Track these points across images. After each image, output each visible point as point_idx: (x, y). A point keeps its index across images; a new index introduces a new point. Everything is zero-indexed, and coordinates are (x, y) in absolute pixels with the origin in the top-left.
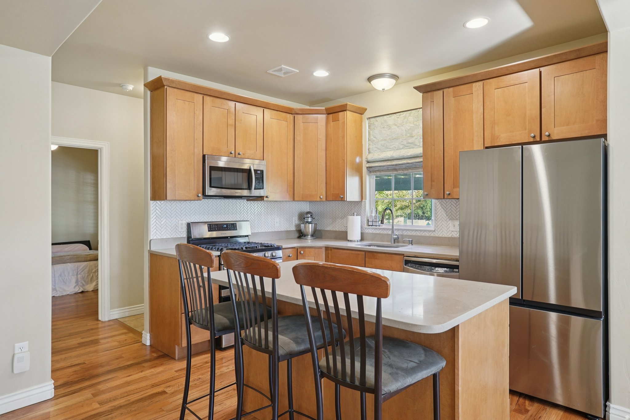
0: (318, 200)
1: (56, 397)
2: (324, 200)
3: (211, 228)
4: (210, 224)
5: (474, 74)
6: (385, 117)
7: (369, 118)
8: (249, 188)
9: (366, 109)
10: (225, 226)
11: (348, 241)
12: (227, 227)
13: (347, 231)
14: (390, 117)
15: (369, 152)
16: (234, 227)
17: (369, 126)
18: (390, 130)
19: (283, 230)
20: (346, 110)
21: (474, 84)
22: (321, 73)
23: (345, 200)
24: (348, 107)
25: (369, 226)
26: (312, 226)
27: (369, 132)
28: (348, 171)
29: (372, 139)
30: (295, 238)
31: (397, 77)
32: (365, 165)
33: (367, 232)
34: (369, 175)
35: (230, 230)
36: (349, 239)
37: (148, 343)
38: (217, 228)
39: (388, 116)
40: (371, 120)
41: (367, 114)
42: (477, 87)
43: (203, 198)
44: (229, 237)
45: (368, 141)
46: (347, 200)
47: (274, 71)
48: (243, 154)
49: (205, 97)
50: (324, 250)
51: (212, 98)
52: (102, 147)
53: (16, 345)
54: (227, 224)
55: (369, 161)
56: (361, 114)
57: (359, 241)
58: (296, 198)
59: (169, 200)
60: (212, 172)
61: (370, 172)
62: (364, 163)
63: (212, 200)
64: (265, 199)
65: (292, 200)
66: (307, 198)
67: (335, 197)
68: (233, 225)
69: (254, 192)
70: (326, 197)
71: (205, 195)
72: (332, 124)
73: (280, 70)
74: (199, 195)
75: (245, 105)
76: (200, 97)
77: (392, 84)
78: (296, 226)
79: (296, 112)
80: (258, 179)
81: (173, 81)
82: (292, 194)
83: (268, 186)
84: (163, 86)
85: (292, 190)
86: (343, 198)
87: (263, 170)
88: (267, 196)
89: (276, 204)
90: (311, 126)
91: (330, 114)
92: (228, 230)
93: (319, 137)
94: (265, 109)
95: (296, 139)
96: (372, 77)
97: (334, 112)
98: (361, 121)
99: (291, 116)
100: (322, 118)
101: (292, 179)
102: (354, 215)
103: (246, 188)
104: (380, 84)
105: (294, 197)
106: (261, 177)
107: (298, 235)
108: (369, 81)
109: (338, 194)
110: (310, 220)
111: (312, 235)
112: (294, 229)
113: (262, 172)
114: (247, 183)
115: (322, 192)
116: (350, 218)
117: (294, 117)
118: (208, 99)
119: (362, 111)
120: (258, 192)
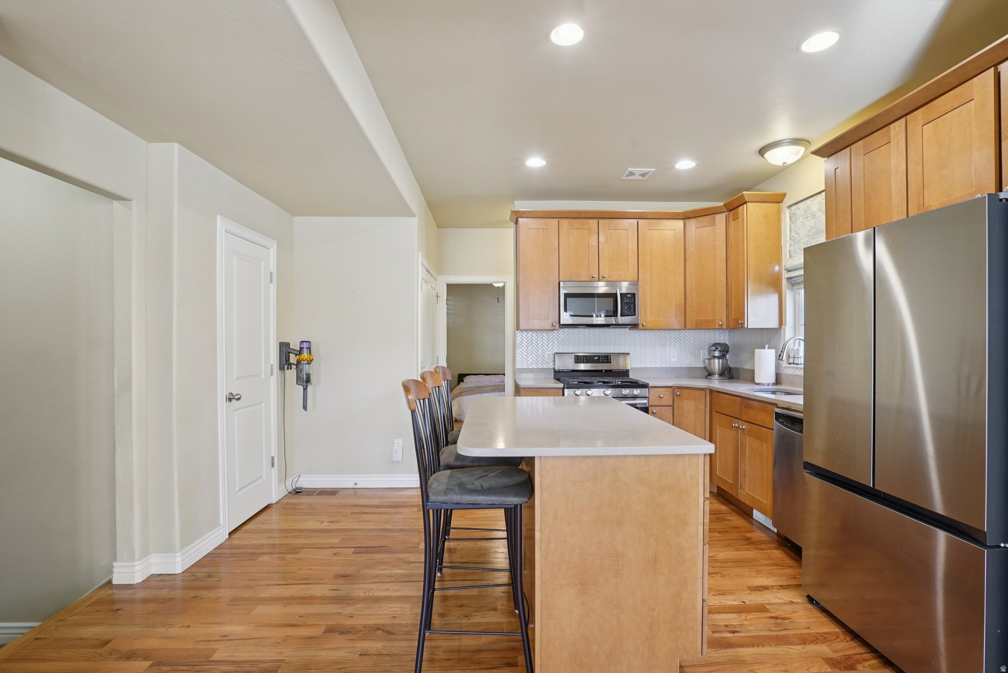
0: (717, 328)
2: (725, 327)
3: (578, 360)
4: (578, 356)
5: (887, 109)
6: (808, 201)
7: (790, 206)
8: (615, 314)
9: (784, 195)
10: (596, 358)
12: (599, 359)
13: (754, 371)
14: (814, 200)
15: (791, 257)
16: (607, 360)
17: (790, 218)
18: (814, 220)
19: (684, 366)
20: (746, 203)
21: (892, 126)
22: (685, 165)
23: (746, 326)
24: (745, 197)
25: (790, 364)
26: (719, 361)
27: (790, 227)
28: (751, 287)
29: (794, 236)
30: (702, 378)
31: (806, 142)
32: (785, 275)
33: (786, 373)
34: (792, 290)
35: (602, 362)
36: (756, 381)
38: (586, 360)
39: (812, 199)
40: (794, 208)
41: (787, 201)
42: (897, 128)
43: (560, 329)
44: (604, 371)
45: (790, 240)
46: (749, 327)
48: (610, 277)
49: (560, 221)
50: (707, 392)
51: (568, 220)
52: (506, 281)
53: (395, 440)
54: (599, 356)
55: (790, 269)
56: (779, 203)
57: (771, 384)
58: (688, 326)
59: (524, 330)
60: (571, 299)
61: (793, 285)
62: (784, 272)
64: (641, 327)
65: (683, 328)
66: (702, 325)
67: (736, 322)
68: (606, 358)
69: (621, 320)
70: (728, 323)
71: (563, 325)
72: (732, 223)
73: (631, 174)
74: (554, 324)
75: (612, 221)
76: (556, 221)
77: (798, 153)
78: (704, 361)
79: (686, 217)
80: (627, 303)
81: (524, 212)
82: (682, 320)
83: (646, 310)
84: (517, 218)
85: (683, 316)
86: (743, 324)
87: (635, 294)
88: (644, 324)
89: (673, 333)
90: (707, 230)
91: (730, 211)
92: (599, 362)
93: (717, 244)
94: (640, 221)
95: (687, 251)
96: (762, 151)
97: (733, 207)
98: (779, 213)
99: (680, 223)
100: (721, 218)
101: (683, 302)
102: (764, 348)
103: (612, 314)
104: (777, 157)
105: (685, 325)
106: (630, 303)
107: (706, 374)
108: (763, 156)
109: (738, 319)
110: (717, 354)
111: (721, 374)
112: (702, 365)
113: (633, 295)
114: (612, 309)
115: (721, 316)
116: (757, 351)
117: (684, 223)
118: (564, 222)
119: (779, 199)
120: (628, 320)
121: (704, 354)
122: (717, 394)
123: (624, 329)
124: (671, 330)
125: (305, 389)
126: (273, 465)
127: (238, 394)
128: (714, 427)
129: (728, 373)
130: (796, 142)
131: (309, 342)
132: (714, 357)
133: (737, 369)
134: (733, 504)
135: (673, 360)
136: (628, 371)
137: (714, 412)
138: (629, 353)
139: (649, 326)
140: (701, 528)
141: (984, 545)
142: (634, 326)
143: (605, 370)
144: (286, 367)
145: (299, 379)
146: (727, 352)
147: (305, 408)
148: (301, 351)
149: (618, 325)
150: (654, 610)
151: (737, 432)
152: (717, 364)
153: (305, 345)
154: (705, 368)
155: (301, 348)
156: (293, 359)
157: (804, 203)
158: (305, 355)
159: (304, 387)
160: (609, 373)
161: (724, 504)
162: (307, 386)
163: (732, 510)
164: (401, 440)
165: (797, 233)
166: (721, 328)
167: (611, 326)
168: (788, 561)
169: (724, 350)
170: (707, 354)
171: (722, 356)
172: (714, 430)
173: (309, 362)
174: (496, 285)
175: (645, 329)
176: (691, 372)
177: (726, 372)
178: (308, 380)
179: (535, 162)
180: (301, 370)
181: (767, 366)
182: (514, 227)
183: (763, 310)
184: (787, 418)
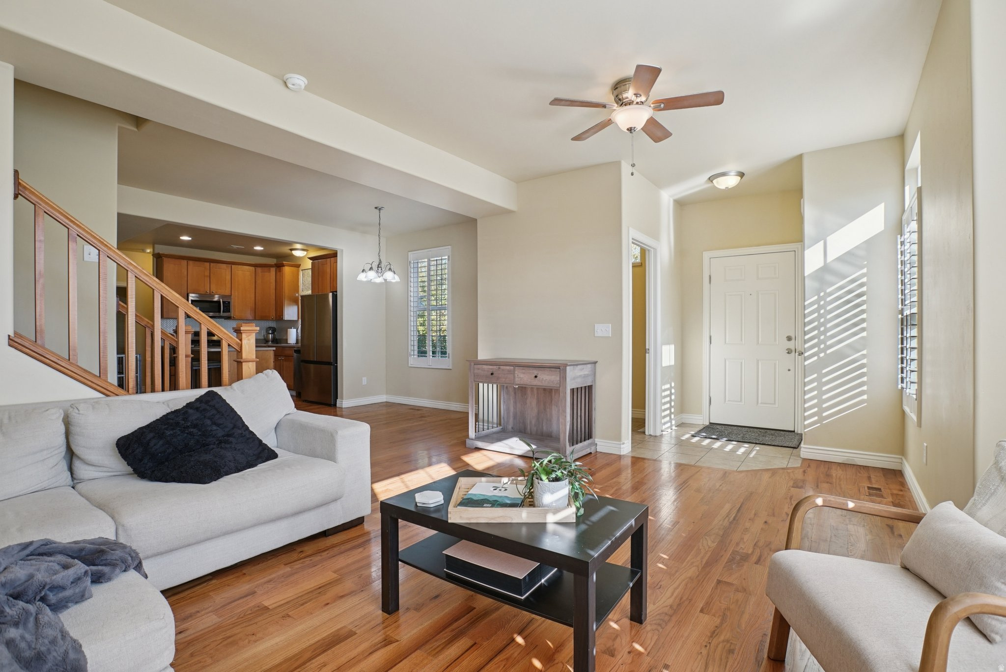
0: (270, 319)
2: (274, 319)
8: (219, 312)
9: (301, 265)
11: (288, 343)
13: (287, 338)
17: (303, 277)
20: (284, 265)
22: (258, 248)
24: (284, 263)
26: (271, 335)
27: (302, 281)
28: (286, 302)
30: (263, 344)
31: (306, 250)
40: (304, 271)
41: (302, 268)
46: (285, 320)
48: (216, 292)
49: (188, 261)
51: (193, 262)
56: (298, 268)
58: (257, 319)
59: (166, 318)
64: (232, 318)
66: (263, 318)
67: (279, 317)
69: (222, 314)
70: (276, 317)
72: (278, 273)
75: (217, 264)
76: (186, 261)
77: (304, 254)
78: (264, 336)
79: (255, 266)
81: (164, 254)
82: (254, 315)
83: (235, 311)
84: (161, 257)
85: (254, 313)
86: (282, 318)
88: (235, 317)
90: (267, 274)
93: (271, 281)
94: (232, 265)
95: (256, 282)
96: (291, 250)
97: (279, 266)
98: (298, 272)
99: (253, 268)
100: (273, 270)
101: (254, 307)
102: (292, 329)
104: (297, 253)
105: (255, 318)
106: (227, 306)
111: (272, 342)
112: (262, 338)
113: (229, 302)
114: (218, 309)
115: (273, 314)
116: (289, 330)
117: (255, 269)
118: (191, 263)
119: (298, 266)
120: (226, 314)
121: (264, 332)
123: (223, 319)
124: (248, 320)
129: (275, 341)
130: (303, 251)
132: (269, 333)
133: (279, 339)
139: (237, 318)
141: (331, 365)
142: (229, 318)
146: (276, 331)
149: (220, 317)
151: (280, 360)
154: (265, 339)
157: (307, 270)
160: (213, 341)
165: (305, 284)
166: (272, 320)
167: (217, 317)
169: (274, 330)
171: (273, 333)
175: (235, 320)
179: (185, 238)
181: (293, 336)
182: (155, 259)
183: (291, 313)
184: (298, 351)
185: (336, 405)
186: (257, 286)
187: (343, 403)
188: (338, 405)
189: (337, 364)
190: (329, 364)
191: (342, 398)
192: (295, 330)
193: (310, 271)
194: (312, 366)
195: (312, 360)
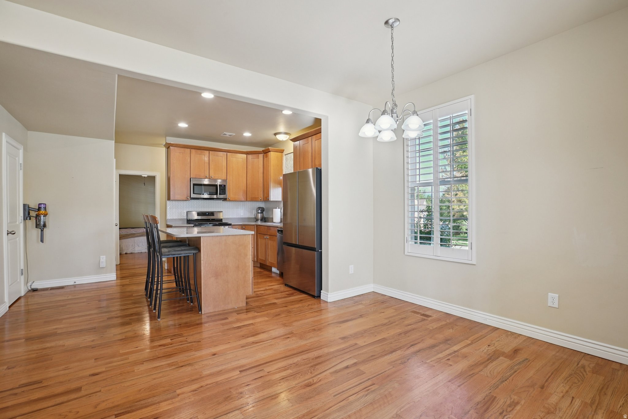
0: (259, 201)
1: (116, 280)
3: (199, 214)
7: (286, 155)
8: (217, 194)
9: (284, 150)
11: (274, 222)
12: (208, 214)
13: (273, 218)
17: (286, 159)
18: (291, 163)
19: (246, 217)
20: (270, 151)
21: (309, 138)
22: (247, 134)
24: (270, 149)
26: (260, 215)
27: (286, 163)
28: (272, 185)
30: (254, 221)
31: (289, 135)
35: (210, 215)
36: (274, 221)
37: (166, 268)
38: (203, 214)
40: (287, 155)
41: (285, 153)
43: (191, 200)
45: (285, 167)
46: (271, 201)
47: (223, 135)
48: (214, 177)
49: (191, 150)
50: (256, 226)
51: (195, 150)
52: (157, 175)
53: (101, 256)
54: (208, 213)
56: (282, 153)
58: (248, 200)
59: (172, 200)
60: (195, 186)
63: (206, 200)
64: (228, 200)
65: (246, 200)
66: (254, 200)
67: (266, 199)
68: (212, 214)
69: (219, 196)
70: (263, 199)
71: (192, 198)
72: (265, 159)
73: (225, 134)
74: (188, 198)
75: (215, 152)
76: (189, 150)
77: (286, 137)
78: (254, 215)
79: (247, 153)
80: (222, 189)
81: (173, 144)
82: (245, 197)
83: (230, 193)
84: (169, 147)
85: (246, 195)
86: (269, 199)
87: (225, 185)
88: (229, 198)
89: (242, 203)
90: (256, 160)
91: (265, 153)
92: (209, 215)
93: (259, 166)
94: (228, 153)
95: (248, 168)
96: (275, 134)
97: (266, 152)
98: (282, 156)
99: (245, 156)
100: (261, 156)
101: (246, 189)
102: (276, 208)
103: (215, 194)
104: (281, 137)
105: (247, 199)
106: (223, 189)
107: (256, 220)
108: (275, 136)
109: (267, 197)
110: (259, 211)
111: (261, 220)
112: (254, 217)
113: (225, 186)
114: (215, 191)
115: (261, 196)
116: (274, 210)
117: (247, 156)
118: (193, 151)
119: (282, 151)
120: (222, 196)
121: (254, 212)
122: (259, 226)
123: (220, 201)
124: (241, 201)
125: (42, 231)
126: (22, 274)
127: (13, 231)
128: (258, 239)
129: (264, 219)
130: (286, 133)
131: (45, 204)
132: (259, 213)
133: (267, 218)
134: (265, 269)
135: (242, 214)
136: (222, 219)
137: (258, 234)
138: (222, 212)
139: (231, 199)
140: (251, 256)
141: (315, 251)
142: (225, 199)
143: (211, 219)
144: (28, 218)
145: (37, 226)
146: (264, 211)
147: (42, 241)
148: (39, 209)
149: (217, 199)
150: (238, 282)
151: (266, 239)
152: (259, 216)
153: (42, 206)
154: (255, 218)
155: (39, 208)
156: (33, 214)
157: (290, 154)
158: (42, 211)
159: (41, 229)
160: (213, 220)
161: (262, 269)
162: (43, 229)
163: (265, 270)
164: (105, 256)
165: (288, 165)
166: (261, 201)
167: (215, 199)
168: (281, 279)
169: (263, 210)
170: (256, 212)
171: (262, 213)
172: (258, 241)
173: (45, 215)
174: (143, 176)
175: (230, 201)
176: (249, 219)
177: (263, 219)
178: (45, 226)
179: (183, 125)
180: (40, 221)
181: (277, 215)
182: (167, 149)
183: (276, 194)
184: (281, 231)
185: (320, 297)
186: (248, 171)
187: (329, 296)
188: (322, 297)
189: (321, 249)
190: (313, 249)
191: (327, 290)
192: (280, 210)
193: (292, 155)
194: (293, 249)
195: (294, 243)
